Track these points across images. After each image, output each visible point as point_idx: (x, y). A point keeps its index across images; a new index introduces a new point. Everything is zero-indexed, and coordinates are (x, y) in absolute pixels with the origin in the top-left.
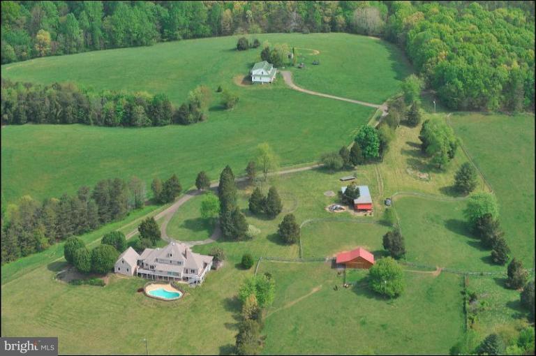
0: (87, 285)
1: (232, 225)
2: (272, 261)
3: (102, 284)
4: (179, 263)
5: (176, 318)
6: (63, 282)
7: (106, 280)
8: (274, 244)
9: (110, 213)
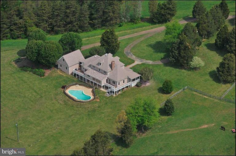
0: (31, 73)
1: (177, 52)
2: (195, 93)
3: (41, 75)
4: (105, 73)
5: (70, 116)
6: (16, 66)
7: (48, 72)
8: (211, 79)
9: (100, 20)
